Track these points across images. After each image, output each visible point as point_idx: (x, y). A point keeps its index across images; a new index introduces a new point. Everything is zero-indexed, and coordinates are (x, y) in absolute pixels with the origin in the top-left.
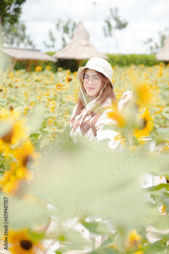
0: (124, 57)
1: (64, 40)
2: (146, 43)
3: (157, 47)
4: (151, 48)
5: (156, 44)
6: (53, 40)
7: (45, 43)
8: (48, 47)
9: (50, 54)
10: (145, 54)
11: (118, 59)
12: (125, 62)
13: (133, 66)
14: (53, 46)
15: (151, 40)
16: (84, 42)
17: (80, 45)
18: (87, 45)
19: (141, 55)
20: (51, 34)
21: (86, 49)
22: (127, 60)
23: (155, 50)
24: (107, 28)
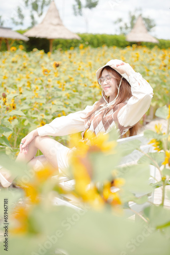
0: (95, 37)
1: (32, 17)
2: (115, 23)
3: (127, 28)
4: (121, 28)
5: (126, 24)
6: (21, 16)
7: (13, 19)
8: (17, 24)
9: (21, 32)
10: (116, 35)
11: (89, 39)
12: (95, 42)
13: (105, 48)
14: (22, 24)
15: (120, 20)
16: (56, 21)
17: (52, 24)
18: (58, 25)
19: (112, 35)
20: (19, 10)
21: (58, 28)
22: (98, 40)
23: (124, 31)
24: (77, 7)
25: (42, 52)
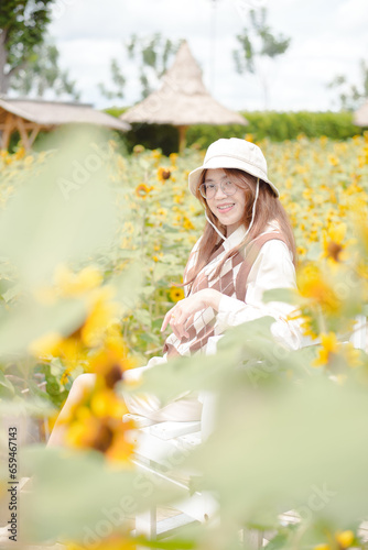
0: (282, 117)
1: (144, 80)
2: (330, 86)
3: (356, 96)
4: (343, 98)
5: (354, 89)
6: (120, 80)
7: (101, 86)
8: (110, 96)
9: (114, 113)
10: (329, 112)
11: (268, 122)
12: (283, 129)
13: (303, 141)
14: (120, 95)
15: (341, 80)
16: (191, 86)
17: (182, 92)
18: (198, 93)
19: (320, 113)
20: (115, 67)
21: (196, 100)
22: (289, 124)
23: (350, 102)
24: (243, 54)
25: (157, 153)
